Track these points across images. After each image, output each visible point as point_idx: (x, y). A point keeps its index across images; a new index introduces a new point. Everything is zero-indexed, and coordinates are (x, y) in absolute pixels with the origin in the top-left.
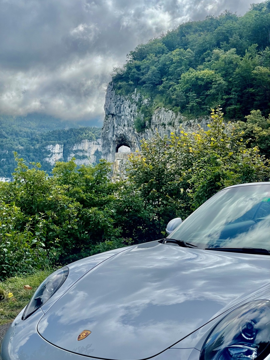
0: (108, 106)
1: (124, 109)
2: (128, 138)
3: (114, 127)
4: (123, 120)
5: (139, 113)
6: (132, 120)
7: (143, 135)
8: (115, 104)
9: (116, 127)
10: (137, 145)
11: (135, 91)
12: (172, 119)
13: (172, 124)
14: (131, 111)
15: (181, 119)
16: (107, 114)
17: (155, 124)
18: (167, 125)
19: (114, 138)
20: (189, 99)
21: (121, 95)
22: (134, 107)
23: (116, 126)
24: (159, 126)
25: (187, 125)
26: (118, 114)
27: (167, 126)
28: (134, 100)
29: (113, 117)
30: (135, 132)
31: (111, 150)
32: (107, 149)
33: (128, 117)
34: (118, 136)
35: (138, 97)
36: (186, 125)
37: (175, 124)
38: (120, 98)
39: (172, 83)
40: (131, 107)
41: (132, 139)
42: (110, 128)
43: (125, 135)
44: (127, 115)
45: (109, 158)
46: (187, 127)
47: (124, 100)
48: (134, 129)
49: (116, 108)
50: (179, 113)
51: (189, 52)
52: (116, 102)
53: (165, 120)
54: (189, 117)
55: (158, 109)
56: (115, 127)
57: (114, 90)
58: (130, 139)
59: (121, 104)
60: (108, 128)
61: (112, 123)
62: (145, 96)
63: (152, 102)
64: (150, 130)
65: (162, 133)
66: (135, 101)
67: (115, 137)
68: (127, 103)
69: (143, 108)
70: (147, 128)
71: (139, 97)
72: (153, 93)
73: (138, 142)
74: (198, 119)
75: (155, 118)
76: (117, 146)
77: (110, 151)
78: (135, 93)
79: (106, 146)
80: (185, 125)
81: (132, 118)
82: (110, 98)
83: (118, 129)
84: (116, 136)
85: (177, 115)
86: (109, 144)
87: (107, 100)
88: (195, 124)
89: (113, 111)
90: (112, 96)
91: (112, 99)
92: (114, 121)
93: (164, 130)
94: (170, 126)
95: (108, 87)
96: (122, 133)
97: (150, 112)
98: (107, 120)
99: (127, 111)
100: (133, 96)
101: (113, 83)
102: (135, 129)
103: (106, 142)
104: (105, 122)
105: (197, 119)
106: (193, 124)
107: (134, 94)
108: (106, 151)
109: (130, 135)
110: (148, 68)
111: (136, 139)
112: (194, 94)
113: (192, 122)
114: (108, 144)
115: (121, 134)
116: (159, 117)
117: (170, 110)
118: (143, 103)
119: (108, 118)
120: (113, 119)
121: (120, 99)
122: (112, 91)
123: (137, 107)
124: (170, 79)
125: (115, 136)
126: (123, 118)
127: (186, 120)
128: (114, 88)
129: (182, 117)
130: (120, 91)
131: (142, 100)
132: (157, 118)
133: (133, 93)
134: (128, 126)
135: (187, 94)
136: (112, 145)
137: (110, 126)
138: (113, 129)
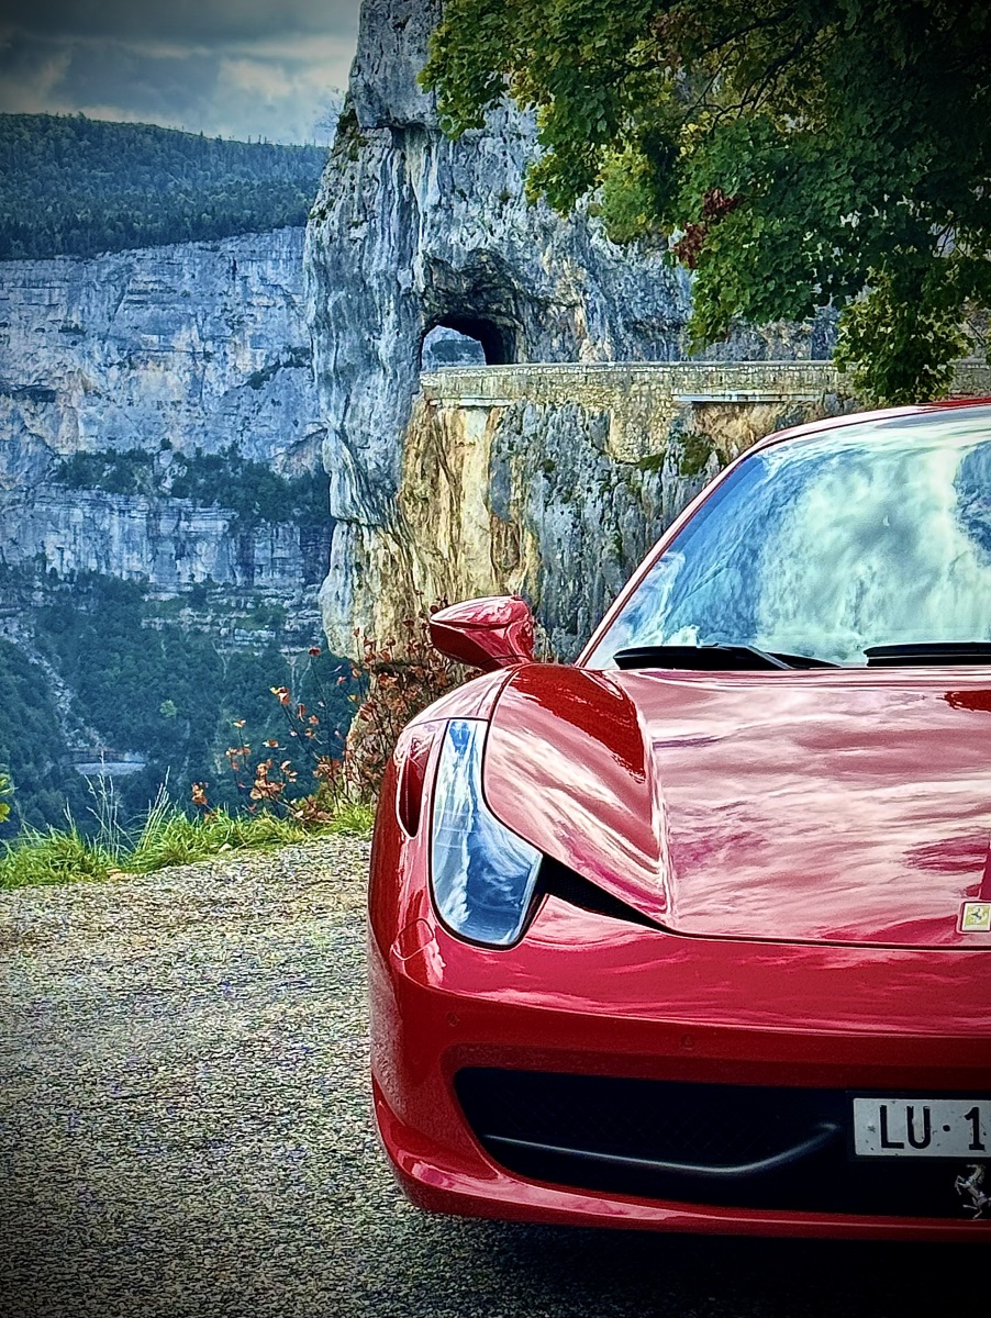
0: (380, 74)
2: (532, 276)
3: (407, 207)
4: (493, 161)
9: (435, 208)
10: (596, 324)
16: (371, 122)
19: (415, 276)
23: (428, 197)
29: (398, 142)
31: (385, 346)
32: (347, 342)
34: (454, 265)
42: (376, 208)
43: (503, 257)
45: (366, 402)
48: (580, 222)
56: (420, 205)
58: (545, 282)
60: (363, 208)
61: (394, 182)
67: (419, 270)
73: (601, 301)
76: (428, 323)
77: (371, 360)
79: (341, 327)
82: (391, 20)
83: (450, 217)
84: (433, 262)
86: (371, 312)
87: (368, 31)
91: (409, 26)
92: (411, 167)
96: (482, 246)
98: (354, 158)
103: (349, 302)
108: (345, 350)
109: (546, 259)
114: (366, 317)
115: (478, 251)
119: (360, 151)
120: (403, 157)
125: (418, 262)
126: (489, 148)
134: (532, 202)
136: (393, 317)
137: (379, 196)
138: (402, 218)
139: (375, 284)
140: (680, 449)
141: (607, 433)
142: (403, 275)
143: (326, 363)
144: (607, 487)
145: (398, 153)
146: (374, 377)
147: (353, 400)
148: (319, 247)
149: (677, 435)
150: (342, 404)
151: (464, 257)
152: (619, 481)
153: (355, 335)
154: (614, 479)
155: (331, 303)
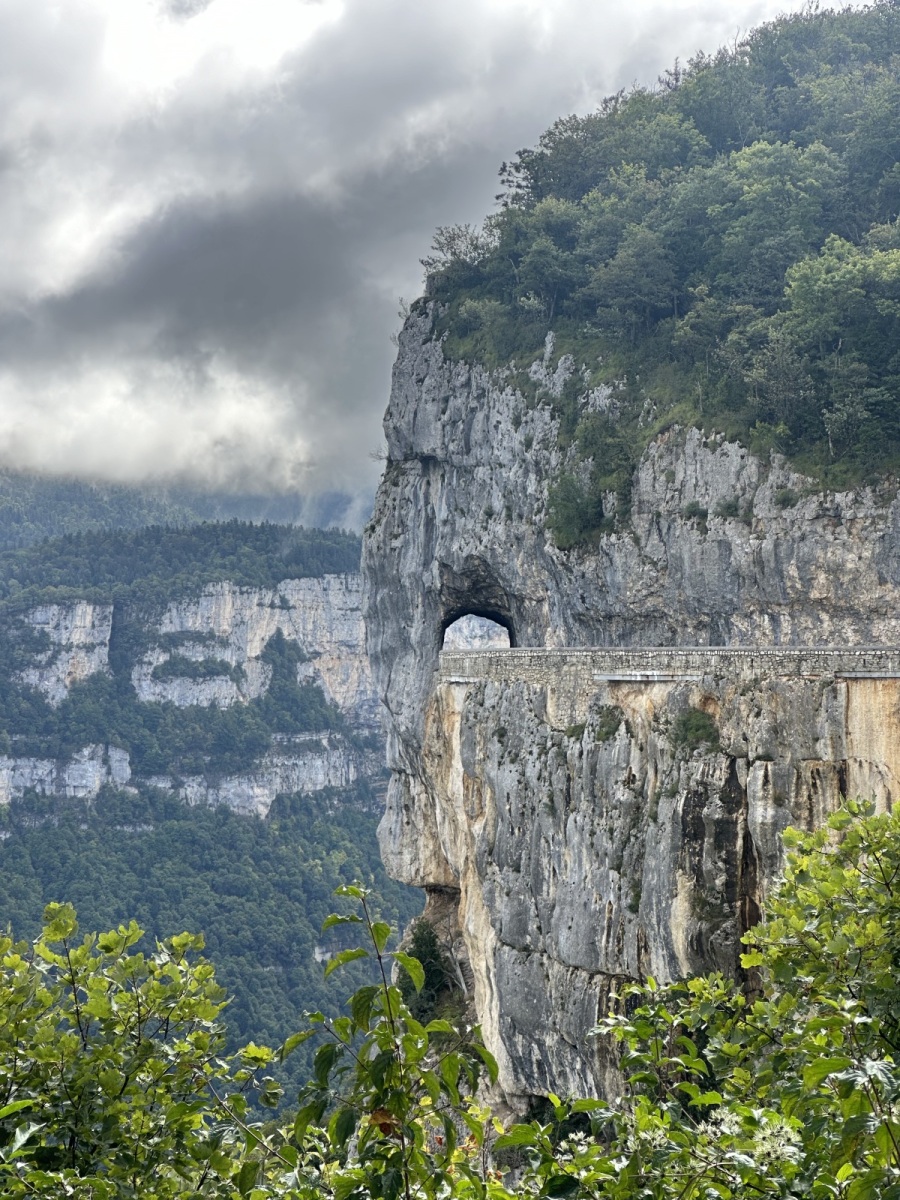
0: (406, 419)
1: (486, 432)
2: (508, 577)
3: (430, 522)
4: (483, 485)
5: (565, 456)
6: (530, 490)
7: (589, 565)
8: (443, 406)
9: (445, 522)
10: (555, 614)
11: (549, 348)
12: (738, 486)
13: (741, 512)
14: (528, 444)
15: (789, 485)
16: (398, 455)
17: (653, 508)
18: (717, 514)
19: (434, 577)
20: (830, 389)
21: (471, 365)
22: (542, 422)
23: (442, 514)
24: (674, 520)
25: (817, 517)
26: (456, 459)
27: (713, 522)
28: (541, 390)
29: (425, 471)
30: (547, 548)
31: (415, 633)
32: (390, 628)
33: (512, 474)
34: (455, 568)
35: (561, 376)
36: (814, 514)
37: (755, 511)
38: (469, 379)
39: (738, 308)
40: (526, 422)
41: (529, 582)
42: (410, 523)
43: (490, 561)
44: (505, 462)
45: (401, 678)
46: (820, 530)
47: (488, 386)
48: (540, 533)
49: (448, 428)
50: (778, 458)
51: (818, 158)
52: (446, 400)
53: (703, 491)
54: (830, 477)
55: (667, 434)
56: (438, 522)
57: (437, 340)
58: (519, 581)
59: (473, 410)
60: (402, 523)
61: (422, 503)
62: (595, 369)
63: (635, 400)
64: (626, 540)
65: (686, 557)
66: (546, 394)
67: (436, 572)
68: (506, 402)
69: (590, 428)
70: (612, 530)
71: (568, 376)
72: (637, 355)
73: (557, 597)
74: (874, 491)
75: (655, 478)
76: (446, 614)
77: (406, 643)
78: (547, 355)
79: (386, 618)
80: (807, 517)
81: (532, 476)
82: (414, 377)
83: (453, 530)
84: (444, 566)
85: (765, 467)
86: (406, 606)
87: (398, 386)
88: (861, 515)
89: (430, 444)
90: (424, 366)
91: (427, 381)
92: (432, 491)
93: (700, 543)
94: (729, 519)
95: (409, 325)
96: (474, 553)
97: (626, 449)
98: (396, 484)
99: (505, 444)
100: (537, 372)
101: (431, 304)
102: (548, 535)
103: (391, 597)
104: (382, 498)
105: (868, 490)
106: (848, 514)
107: (542, 360)
108: (387, 638)
109: (519, 563)
110: (612, 234)
111: (551, 584)
112: (855, 365)
113: (843, 505)
114: (399, 608)
115: (470, 557)
116: (671, 476)
117: (732, 441)
118: (587, 403)
119: (401, 478)
120: (428, 483)
121: (467, 384)
122: (424, 343)
123: (555, 424)
124: (728, 291)
125: (435, 565)
126: (480, 475)
127: (816, 493)
128: (438, 326)
129: (794, 476)
130: (465, 346)
131: (580, 391)
132: (663, 478)
133: (537, 353)
134: (509, 517)
135: (820, 364)
136: (420, 609)
137: (412, 514)
138: (427, 531)
139: (407, 584)
140: (597, 719)
141: (545, 706)
142: (426, 576)
143: (376, 645)
144: (544, 751)
145: (425, 479)
146: (408, 657)
147: (393, 676)
148: (371, 554)
149: (596, 708)
150: (386, 679)
151: (462, 562)
152: (553, 745)
153: (395, 624)
154: (549, 744)
155: (378, 598)
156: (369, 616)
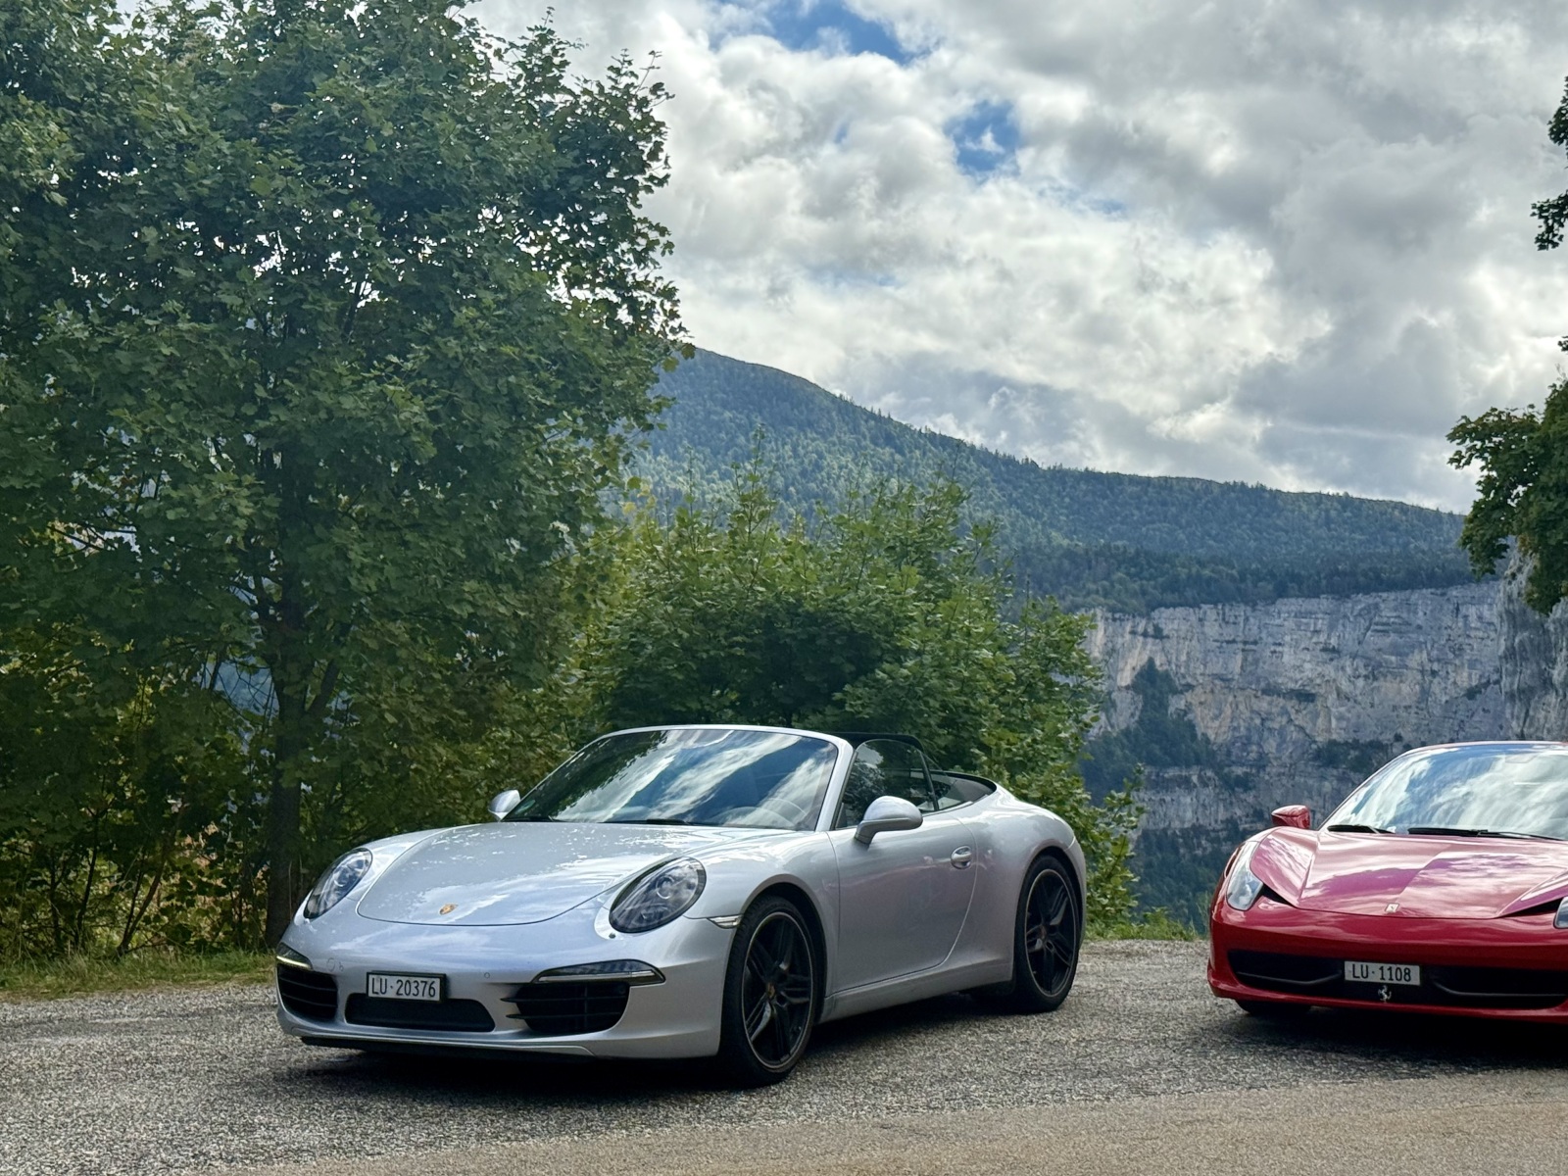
32: (1529, 669)
45: (1541, 715)
77: (1547, 683)
79: (1524, 659)
86: (1548, 649)
108: (1527, 674)
114: (1541, 651)
139: (1552, 628)
143: (1512, 684)
147: (1531, 713)
148: (1510, 599)
150: (1523, 715)
153: (1535, 665)
155: (1517, 640)
156: (1506, 657)
